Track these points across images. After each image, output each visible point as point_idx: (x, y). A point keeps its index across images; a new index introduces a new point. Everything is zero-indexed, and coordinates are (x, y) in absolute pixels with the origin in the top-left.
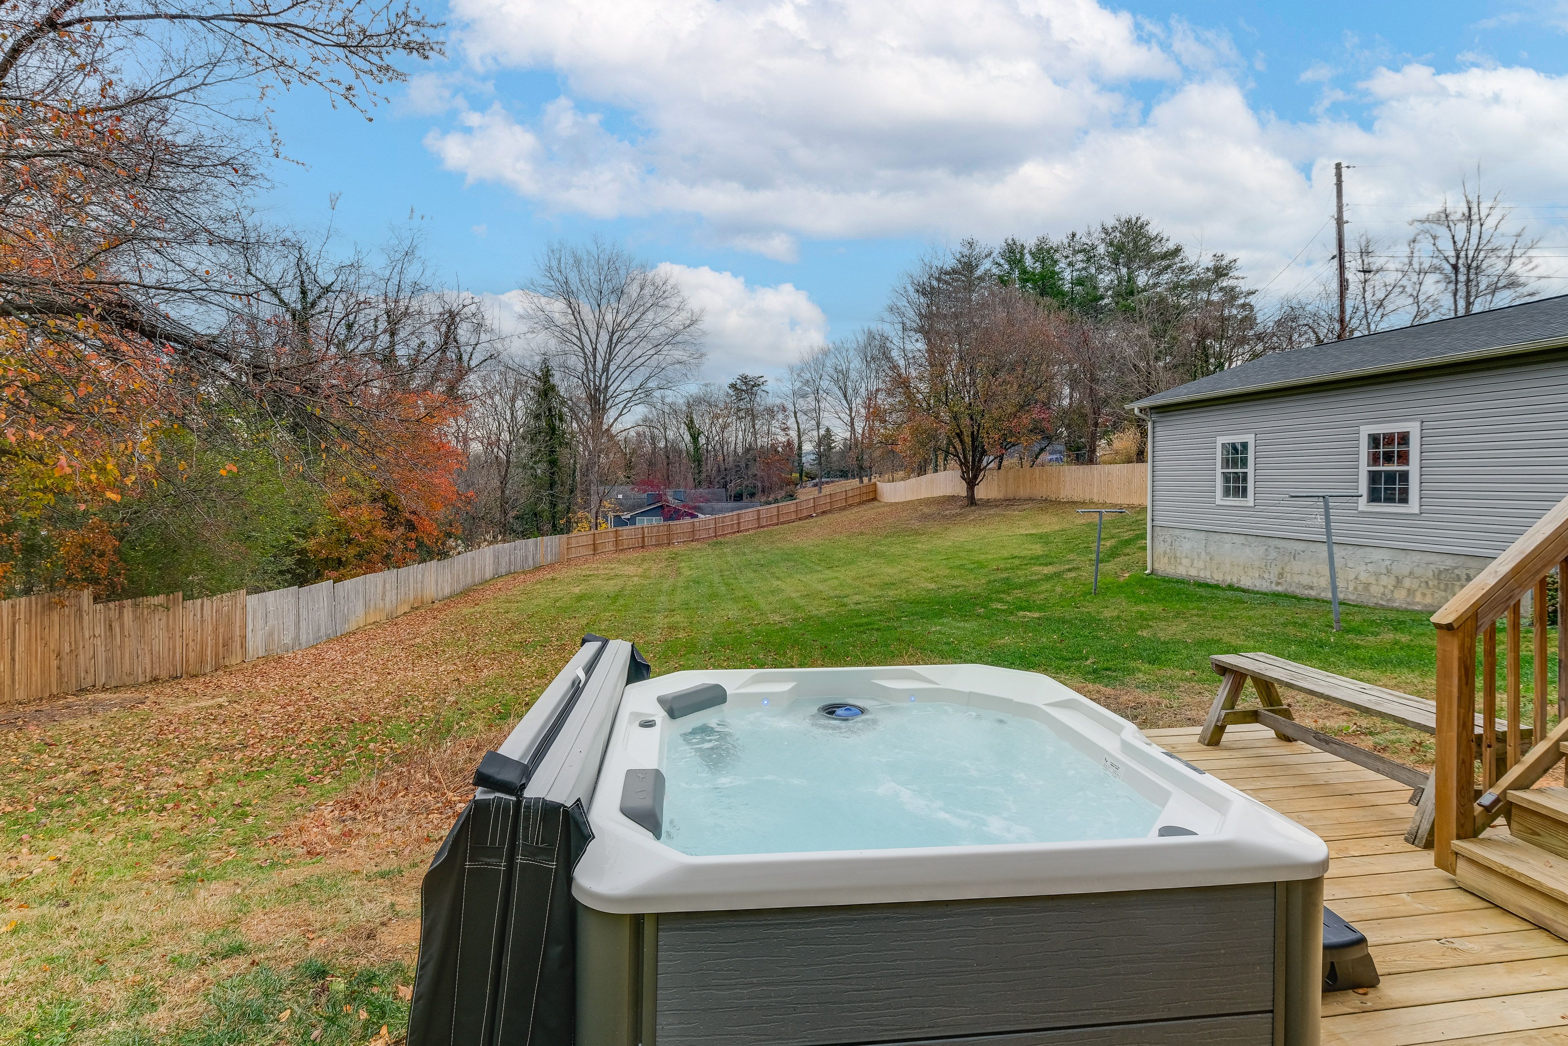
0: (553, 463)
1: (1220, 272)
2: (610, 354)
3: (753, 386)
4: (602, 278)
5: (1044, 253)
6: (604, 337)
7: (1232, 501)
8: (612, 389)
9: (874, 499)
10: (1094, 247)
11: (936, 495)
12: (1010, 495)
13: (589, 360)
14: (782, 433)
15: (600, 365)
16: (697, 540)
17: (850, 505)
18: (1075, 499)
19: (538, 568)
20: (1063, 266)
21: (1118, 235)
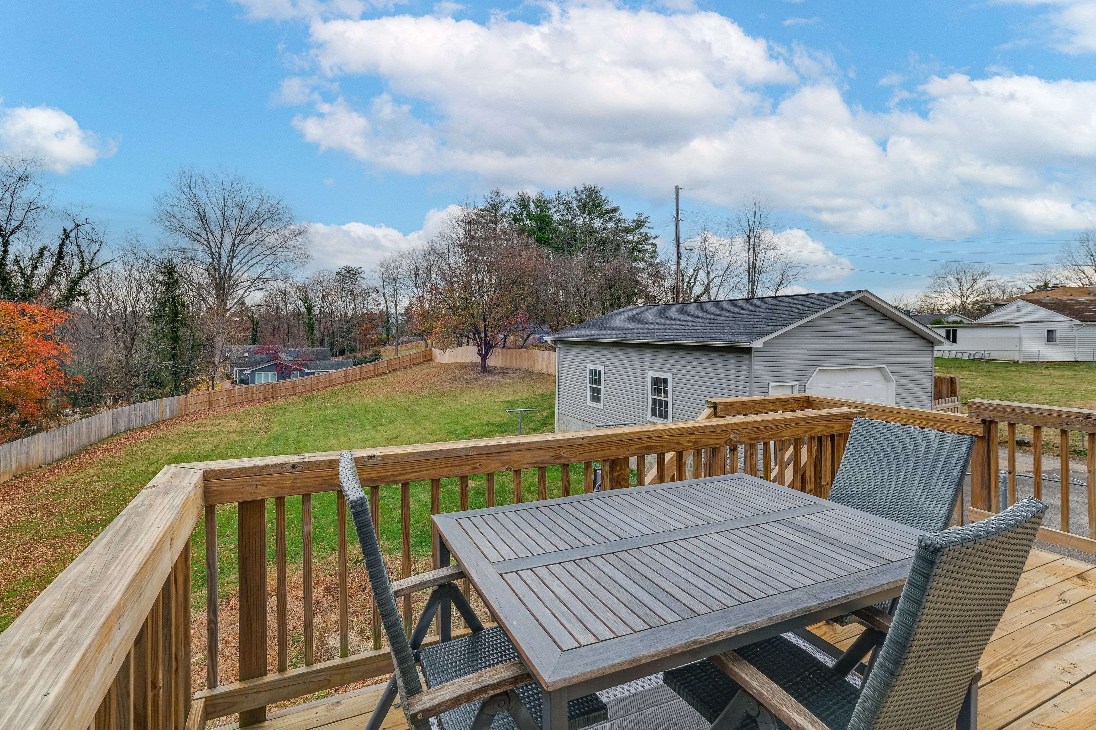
0: (175, 340)
1: (640, 224)
2: (234, 252)
3: (354, 274)
4: (226, 196)
5: (541, 203)
6: (228, 240)
7: (594, 404)
8: (236, 277)
9: (431, 360)
10: (570, 203)
11: (467, 361)
12: (508, 366)
13: (215, 255)
14: (376, 308)
15: (224, 259)
16: (296, 394)
17: (413, 365)
18: (543, 372)
19: (156, 424)
20: (553, 212)
21: (585, 196)
